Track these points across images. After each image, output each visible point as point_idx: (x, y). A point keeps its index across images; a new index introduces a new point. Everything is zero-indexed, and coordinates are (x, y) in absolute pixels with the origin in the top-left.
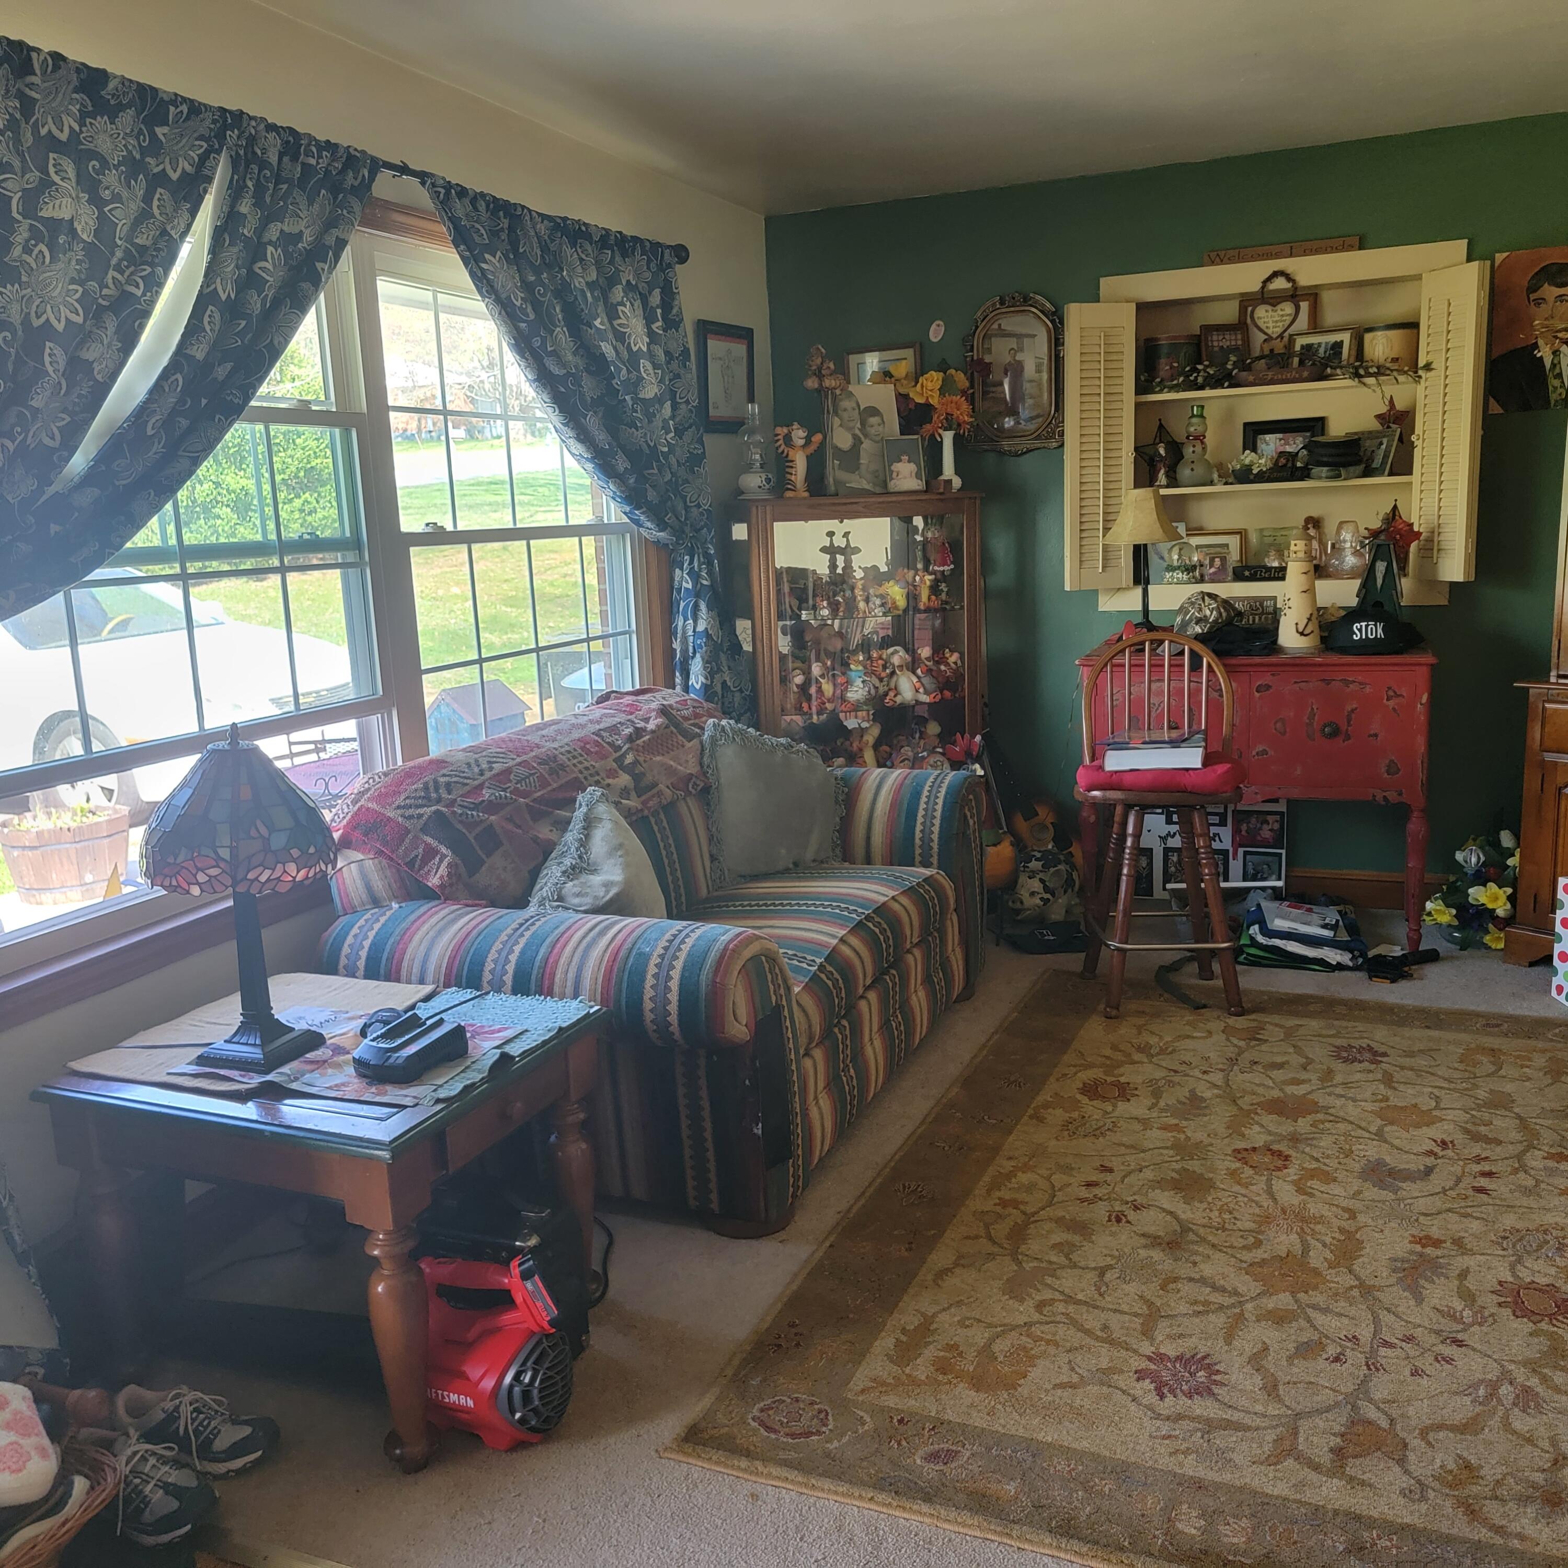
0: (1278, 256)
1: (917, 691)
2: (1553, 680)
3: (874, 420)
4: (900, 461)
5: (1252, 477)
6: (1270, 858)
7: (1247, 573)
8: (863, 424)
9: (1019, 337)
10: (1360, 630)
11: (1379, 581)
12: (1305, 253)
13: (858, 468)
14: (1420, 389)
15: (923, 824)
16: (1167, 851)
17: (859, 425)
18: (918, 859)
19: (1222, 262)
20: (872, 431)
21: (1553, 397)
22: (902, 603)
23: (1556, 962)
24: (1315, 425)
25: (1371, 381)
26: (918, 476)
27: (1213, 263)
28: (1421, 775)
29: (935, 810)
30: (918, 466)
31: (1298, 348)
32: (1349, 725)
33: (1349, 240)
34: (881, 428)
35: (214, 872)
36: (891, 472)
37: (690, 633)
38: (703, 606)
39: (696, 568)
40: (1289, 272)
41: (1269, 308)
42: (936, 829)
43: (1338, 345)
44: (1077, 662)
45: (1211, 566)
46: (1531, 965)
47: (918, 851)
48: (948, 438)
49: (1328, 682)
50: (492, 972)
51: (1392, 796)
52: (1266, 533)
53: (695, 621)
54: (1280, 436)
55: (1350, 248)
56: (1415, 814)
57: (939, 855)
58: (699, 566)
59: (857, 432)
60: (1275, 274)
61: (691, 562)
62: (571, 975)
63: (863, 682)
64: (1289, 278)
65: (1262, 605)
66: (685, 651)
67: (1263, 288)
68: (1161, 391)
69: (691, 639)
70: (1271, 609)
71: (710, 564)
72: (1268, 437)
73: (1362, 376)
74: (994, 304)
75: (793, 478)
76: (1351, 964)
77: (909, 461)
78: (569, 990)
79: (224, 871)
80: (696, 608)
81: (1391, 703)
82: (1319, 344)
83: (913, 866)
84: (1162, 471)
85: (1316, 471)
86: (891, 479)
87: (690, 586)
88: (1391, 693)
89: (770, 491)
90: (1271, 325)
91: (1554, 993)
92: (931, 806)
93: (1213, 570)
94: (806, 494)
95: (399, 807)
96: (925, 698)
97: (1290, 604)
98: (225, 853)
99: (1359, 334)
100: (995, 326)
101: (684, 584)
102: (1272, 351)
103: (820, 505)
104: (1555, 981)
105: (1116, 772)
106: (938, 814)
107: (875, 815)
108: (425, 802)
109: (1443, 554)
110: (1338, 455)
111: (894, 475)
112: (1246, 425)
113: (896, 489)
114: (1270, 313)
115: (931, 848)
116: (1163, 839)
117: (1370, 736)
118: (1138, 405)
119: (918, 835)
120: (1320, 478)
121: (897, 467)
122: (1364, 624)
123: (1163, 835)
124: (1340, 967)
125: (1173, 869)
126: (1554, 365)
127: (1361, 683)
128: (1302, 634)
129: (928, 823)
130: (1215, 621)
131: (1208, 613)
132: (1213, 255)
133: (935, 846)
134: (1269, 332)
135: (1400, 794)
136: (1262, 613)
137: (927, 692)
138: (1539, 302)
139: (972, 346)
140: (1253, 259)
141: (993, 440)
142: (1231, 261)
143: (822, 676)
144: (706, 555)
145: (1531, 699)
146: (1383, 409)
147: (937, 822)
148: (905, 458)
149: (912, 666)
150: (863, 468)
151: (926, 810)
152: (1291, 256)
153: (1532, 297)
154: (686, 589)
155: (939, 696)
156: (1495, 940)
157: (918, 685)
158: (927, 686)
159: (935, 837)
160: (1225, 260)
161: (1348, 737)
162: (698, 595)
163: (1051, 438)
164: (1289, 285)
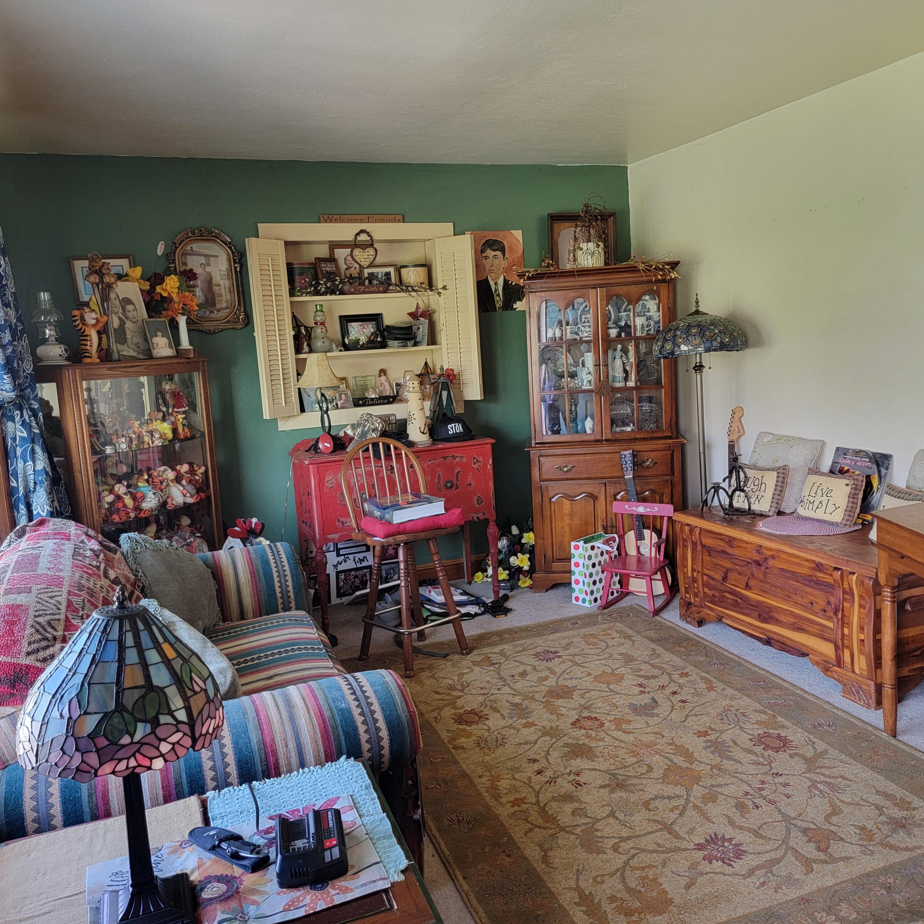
0: (361, 221)
1: (184, 496)
2: (533, 445)
3: (129, 307)
4: (157, 336)
5: (359, 347)
6: (393, 565)
7: (361, 402)
8: (124, 309)
9: (207, 256)
10: (452, 428)
11: (445, 402)
12: (375, 221)
13: (126, 342)
14: (441, 299)
15: (280, 581)
16: (338, 573)
17: (121, 310)
18: (280, 606)
19: (331, 221)
20: (130, 315)
21: (497, 306)
22: (170, 435)
23: (573, 585)
24: (376, 318)
25: (414, 294)
26: (170, 347)
27: (326, 221)
28: (493, 502)
29: (285, 571)
30: (169, 340)
31: (366, 275)
32: (457, 480)
33: (397, 217)
34: (135, 313)
35: (175, 738)
36: (153, 344)
37: (31, 472)
38: (38, 449)
39: (28, 421)
40: (368, 230)
41: (361, 250)
42: (290, 583)
43: (388, 274)
44: (307, 462)
45: (341, 399)
46: (547, 591)
47: (280, 601)
48: (182, 321)
49: (445, 458)
50: (213, 768)
51: (481, 515)
52: (358, 379)
53: (34, 462)
54: (360, 323)
55: (399, 221)
56: (491, 523)
57: (296, 601)
58: (30, 417)
59: (121, 315)
60: (362, 231)
61: (22, 416)
62: (292, 745)
63: (154, 494)
64: (369, 234)
65: (389, 419)
66: (26, 487)
67: (356, 238)
68: (301, 295)
69: (32, 477)
70: (394, 421)
71: (35, 416)
72: (353, 324)
73: (410, 292)
74: (187, 234)
75: (88, 348)
76: (480, 612)
77: (163, 336)
78: (294, 760)
79: (185, 734)
80: (33, 452)
81: (476, 466)
82: (378, 273)
83: (278, 612)
84: (305, 344)
85: (390, 343)
86: (154, 349)
87: (25, 435)
88: (475, 461)
89: (67, 359)
90: (362, 260)
91: (574, 601)
92: (280, 568)
93: (342, 401)
94: (98, 360)
95: (28, 654)
96: (190, 500)
97: (415, 416)
98: (182, 715)
99: (399, 269)
100: (189, 248)
101: (18, 433)
102: (351, 275)
103: (115, 368)
104: (574, 595)
105: (401, 523)
106: (288, 572)
107: (241, 583)
108: (44, 644)
109: (465, 386)
110: (402, 334)
111: (155, 345)
112: (341, 317)
113: (158, 355)
114: (362, 254)
115: (289, 597)
116: (335, 566)
117: (468, 485)
118: (292, 303)
119: (278, 590)
120: (393, 347)
121: (156, 340)
122: (453, 425)
123: (335, 564)
124: (476, 615)
125: (342, 584)
126: (496, 290)
127: (461, 457)
128: (423, 433)
129: (283, 580)
130: (381, 429)
131: (377, 425)
132: (326, 217)
133: (292, 594)
134: (362, 264)
135: (484, 514)
136: (390, 424)
137: (192, 496)
138: (486, 258)
139: (174, 260)
140: (348, 221)
141: (196, 323)
142: (336, 221)
143: (125, 494)
144: (32, 410)
145: (531, 456)
146: (413, 310)
147: (289, 578)
148: (159, 334)
149: (178, 479)
150: (129, 341)
151: (278, 571)
152: (369, 222)
153: (483, 255)
154: (22, 438)
155: (199, 498)
156: (525, 582)
157: (185, 492)
158: (191, 491)
159: (290, 588)
160: (333, 220)
161: (457, 488)
162: (33, 441)
163: (237, 322)
164: (369, 238)
